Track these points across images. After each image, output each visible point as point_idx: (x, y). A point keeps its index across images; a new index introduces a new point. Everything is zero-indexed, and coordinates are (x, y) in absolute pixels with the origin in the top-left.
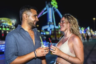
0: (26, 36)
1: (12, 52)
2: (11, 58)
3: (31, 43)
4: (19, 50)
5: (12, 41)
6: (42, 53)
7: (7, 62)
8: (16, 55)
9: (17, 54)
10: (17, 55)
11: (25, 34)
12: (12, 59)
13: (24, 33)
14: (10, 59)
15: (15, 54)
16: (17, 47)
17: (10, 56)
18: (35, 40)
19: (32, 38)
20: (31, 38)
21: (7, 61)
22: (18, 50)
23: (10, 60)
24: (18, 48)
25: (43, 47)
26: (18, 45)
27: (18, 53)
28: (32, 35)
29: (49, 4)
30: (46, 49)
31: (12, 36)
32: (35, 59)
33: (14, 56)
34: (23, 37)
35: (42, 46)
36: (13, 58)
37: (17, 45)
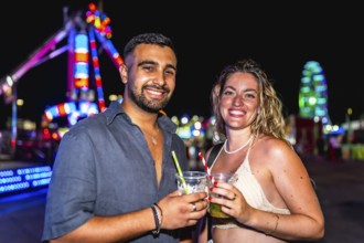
0: (135, 142)
1: (74, 196)
2: (70, 219)
3: (148, 172)
4: (99, 192)
5: (82, 156)
6: (181, 216)
7: (51, 230)
8: (86, 210)
9: (89, 206)
10: (91, 212)
11: (130, 136)
12: (69, 224)
13: (127, 132)
14: (64, 221)
15: (84, 205)
16: (96, 182)
17: (67, 209)
18: (163, 163)
19: (153, 154)
20: (149, 153)
21: (54, 228)
22: (96, 191)
23: (61, 226)
24: (96, 186)
25: (184, 194)
26: (98, 174)
27: (95, 202)
28: (155, 142)
29: (78, 19)
30: (198, 201)
31: (84, 136)
32: (156, 236)
33: (81, 212)
34: (120, 145)
35: (180, 188)
36: (74, 221)
37: (94, 173)
